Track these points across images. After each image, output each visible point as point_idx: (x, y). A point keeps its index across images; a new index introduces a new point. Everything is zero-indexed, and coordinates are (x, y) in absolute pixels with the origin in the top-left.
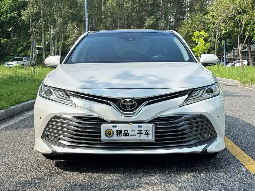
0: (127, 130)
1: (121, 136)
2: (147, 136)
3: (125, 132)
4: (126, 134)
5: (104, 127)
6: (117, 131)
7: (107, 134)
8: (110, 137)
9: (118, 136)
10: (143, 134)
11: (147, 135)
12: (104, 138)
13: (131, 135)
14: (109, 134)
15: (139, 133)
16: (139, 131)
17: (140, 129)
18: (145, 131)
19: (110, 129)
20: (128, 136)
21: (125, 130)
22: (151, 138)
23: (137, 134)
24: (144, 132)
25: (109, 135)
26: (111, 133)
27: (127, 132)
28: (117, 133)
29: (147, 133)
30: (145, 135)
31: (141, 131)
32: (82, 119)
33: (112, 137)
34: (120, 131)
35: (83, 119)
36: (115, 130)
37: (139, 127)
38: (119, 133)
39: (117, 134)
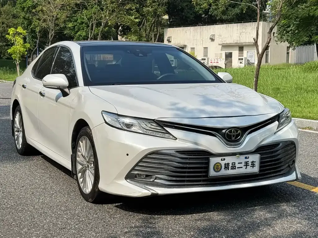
0: (235, 163)
1: (228, 170)
2: (253, 168)
3: (232, 165)
4: (234, 167)
5: (213, 161)
6: (225, 164)
7: (215, 168)
8: (218, 172)
9: (225, 170)
10: (249, 165)
11: (253, 166)
12: (212, 173)
13: (238, 168)
14: (217, 168)
15: (246, 165)
16: (246, 163)
17: (247, 160)
18: (251, 162)
19: (218, 163)
20: (235, 169)
21: (232, 163)
22: (256, 169)
23: (244, 166)
24: (250, 164)
25: (217, 170)
26: (220, 167)
27: (235, 165)
28: (225, 166)
29: (253, 164)
30: (251, 166)
31: (248, 163)
32: (185, 153)
33: (219, 171)
34: (228, 164)
35: (187, 153)
36: (223, 163)
37: (246, 158)
38: (227, 166)
39: (225, 168)
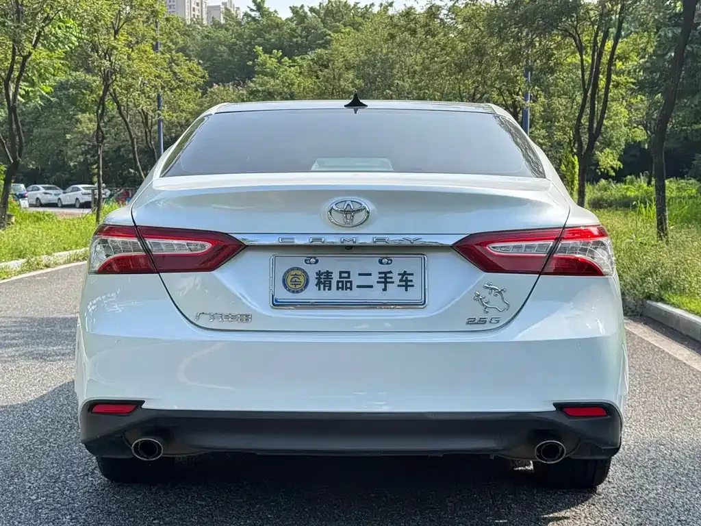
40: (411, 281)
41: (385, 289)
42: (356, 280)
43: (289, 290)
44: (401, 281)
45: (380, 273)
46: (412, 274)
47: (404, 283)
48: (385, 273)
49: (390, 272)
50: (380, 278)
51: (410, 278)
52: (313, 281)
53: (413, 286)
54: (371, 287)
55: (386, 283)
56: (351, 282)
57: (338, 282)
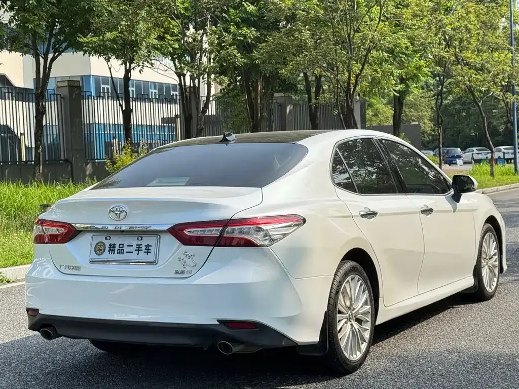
40: (150, 250)
41: (138, 254)
42: (126, 249)
43: (96, 254)
44: (146, 249)
45: (137, 245)
46: (151, 246)
47: (147, 251)
48: (139, 245)
49: (141, 245)
50: (137, 248)
51: (150, 248)
52: (107, 249)
53: (150, 252)
54: (132, 252)
55: (139, 250)
56: (123, 250)
57: (118, 250)
